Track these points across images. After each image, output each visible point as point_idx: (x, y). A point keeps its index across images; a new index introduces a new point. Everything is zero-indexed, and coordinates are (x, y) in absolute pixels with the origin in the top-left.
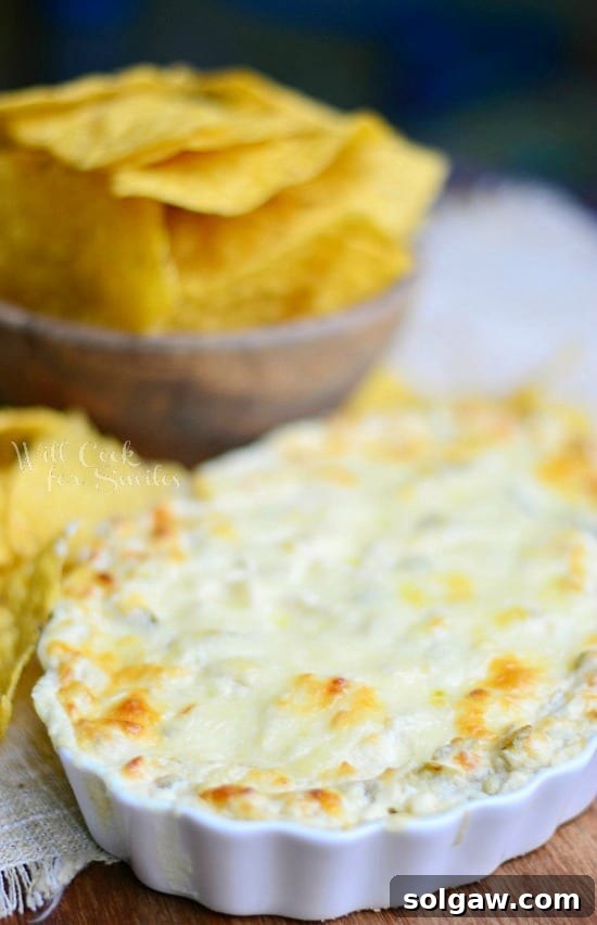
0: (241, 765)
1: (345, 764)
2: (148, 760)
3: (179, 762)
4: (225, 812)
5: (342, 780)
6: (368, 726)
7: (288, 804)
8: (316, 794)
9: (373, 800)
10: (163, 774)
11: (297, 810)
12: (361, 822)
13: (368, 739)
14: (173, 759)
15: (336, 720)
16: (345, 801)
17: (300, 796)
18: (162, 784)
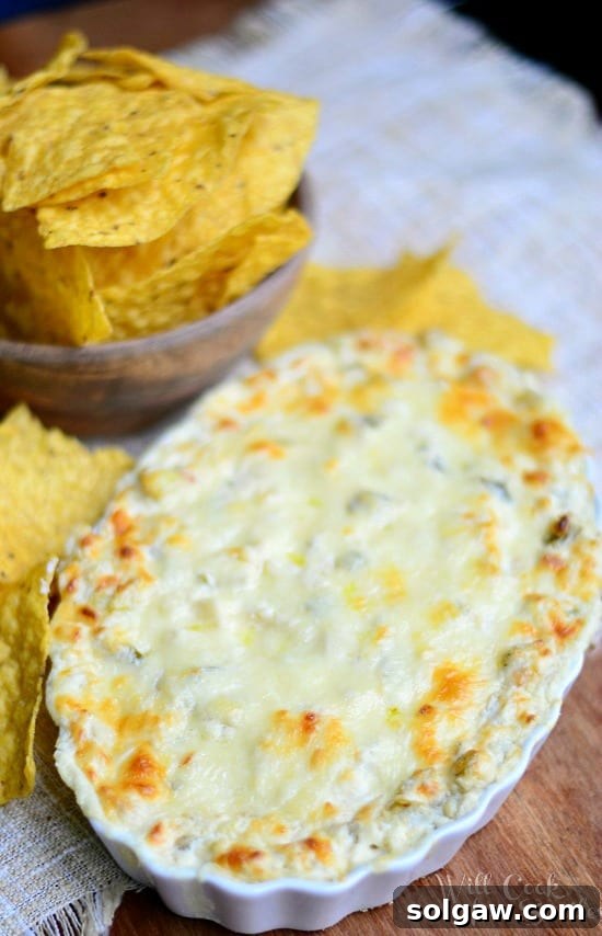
0: (243, 814)
1: (328, 805)
2: (166, 823)
3: (192, 818)
4: (241, 876)
5: (328, 822)
6: (341, 763)
7: (290, 858)
8: (311, 843)
9: (357, 840)
10: (182, 833)
11: (298, 864)
12: (351, 869)
13: (343, 777)
14: (184, 815)
15: (315, 759)
16: (334, 845)
17: (298, 849)
18: (183, 844)
